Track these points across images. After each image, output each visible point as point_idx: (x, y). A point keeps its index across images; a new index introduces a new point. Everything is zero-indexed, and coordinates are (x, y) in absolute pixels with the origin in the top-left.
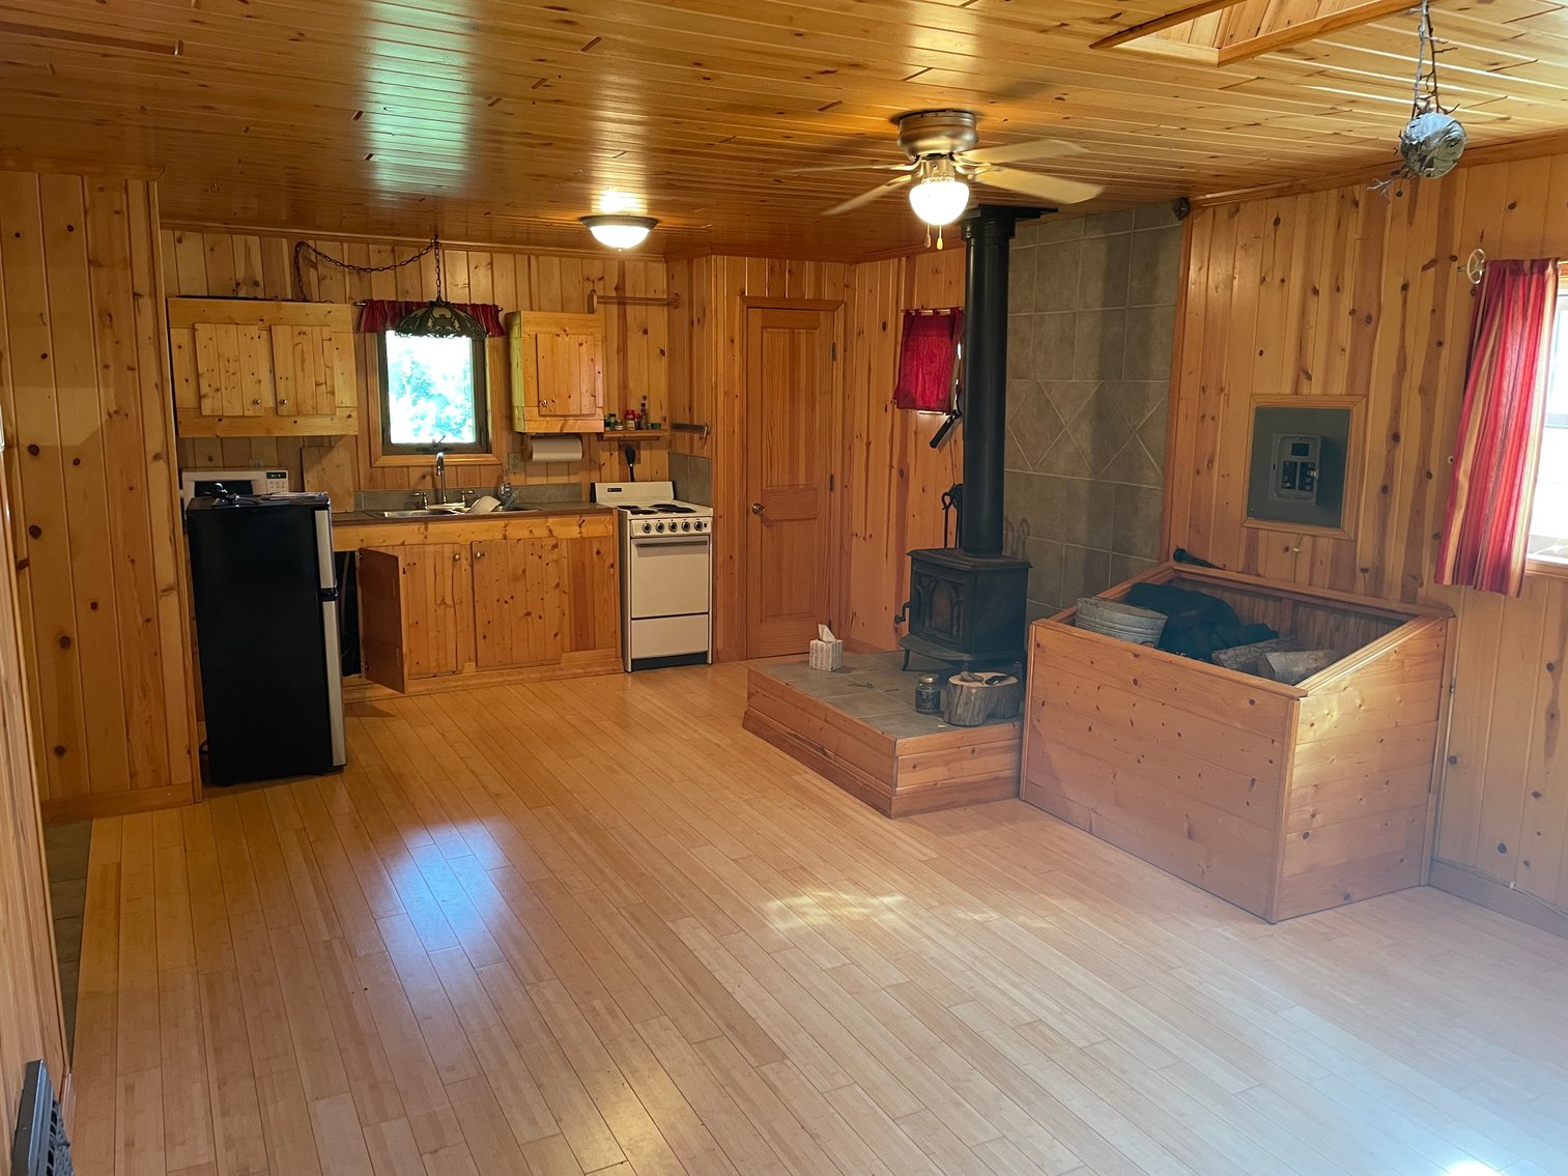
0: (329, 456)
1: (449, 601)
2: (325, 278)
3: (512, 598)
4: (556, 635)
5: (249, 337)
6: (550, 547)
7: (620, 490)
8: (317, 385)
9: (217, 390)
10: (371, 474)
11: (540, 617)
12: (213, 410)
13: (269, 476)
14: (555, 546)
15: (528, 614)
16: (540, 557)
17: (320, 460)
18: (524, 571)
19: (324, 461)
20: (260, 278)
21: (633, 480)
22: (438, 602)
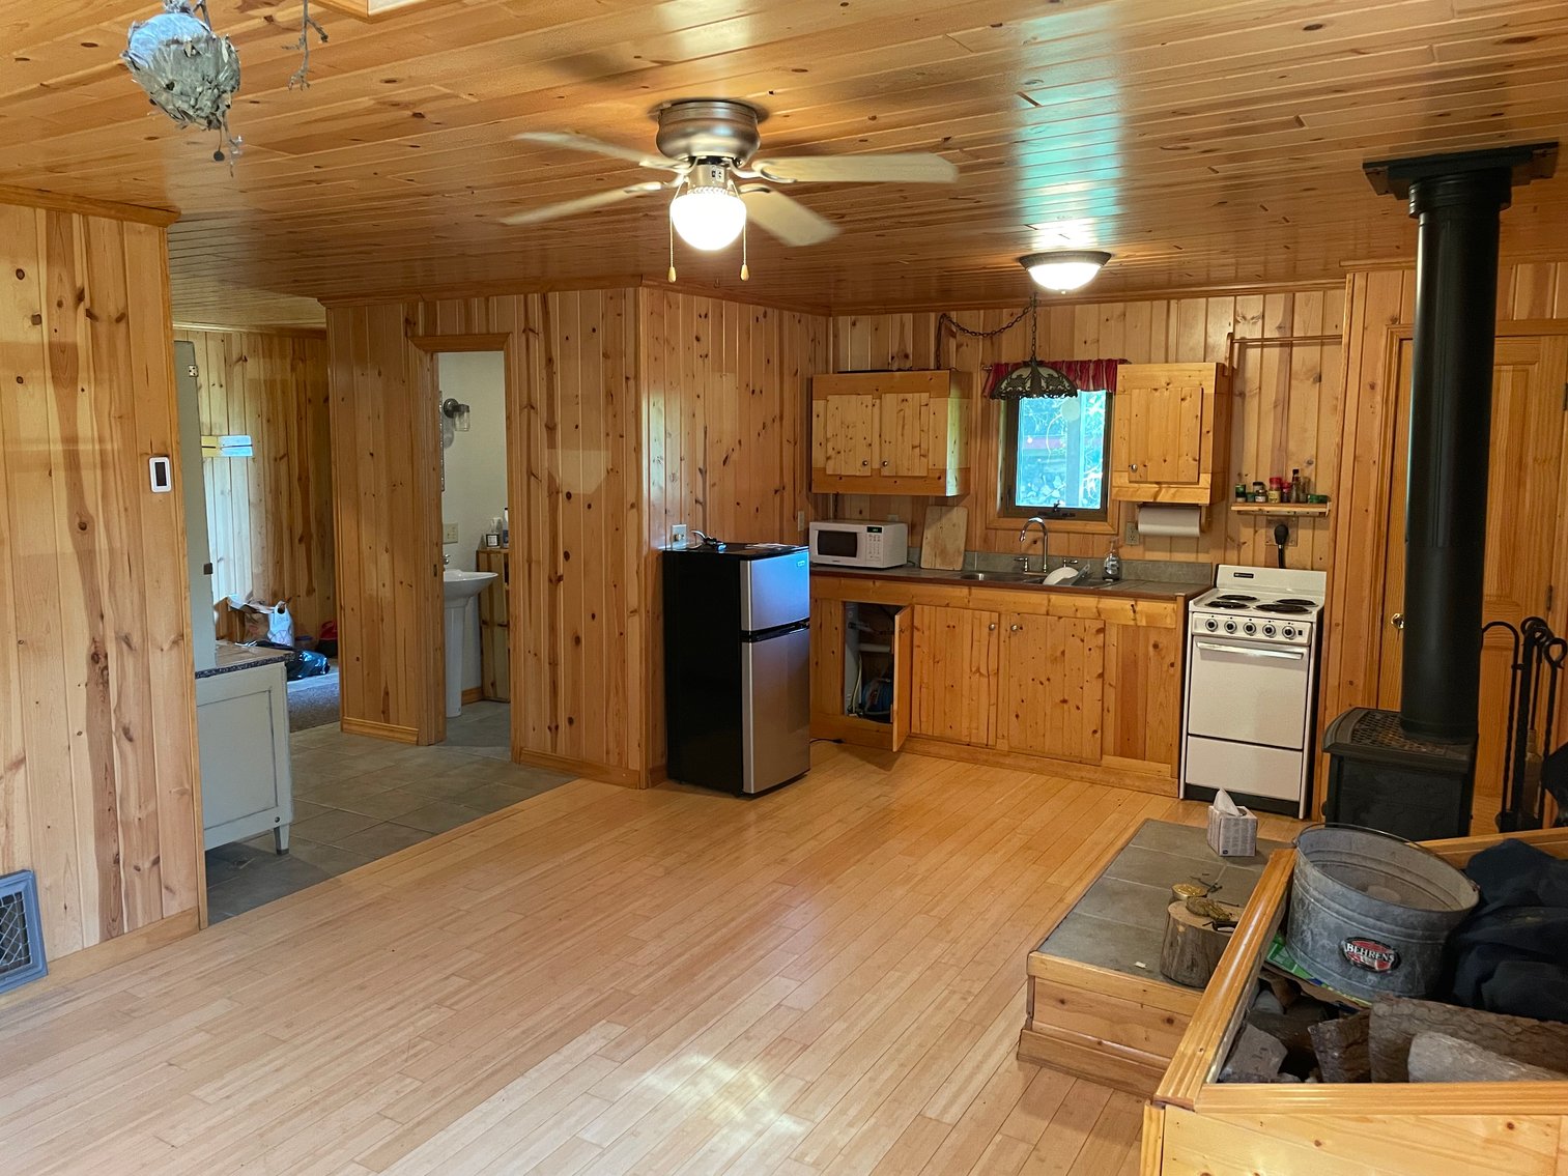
0: (948, 516)
1: (983, 670)
2: (962, 345)
3: (1048, 680)
4: (1095, 732)
5: (864, 405)
6: (1094, 630)
7: (1251, 576)
8: (913, 447)
9: (839, 453)
10: (986, 535)
11: (1078, 708)
12: (834, 471)
13: (870, 530)
14: (1101, 630)
15: (1065, 701)
16: (1083, 641)
17: (940, 518)
18: (1063, 653)
19: (944, 520)
20: (910, 350)
21: (1282, 565)
22: (973, 670)
